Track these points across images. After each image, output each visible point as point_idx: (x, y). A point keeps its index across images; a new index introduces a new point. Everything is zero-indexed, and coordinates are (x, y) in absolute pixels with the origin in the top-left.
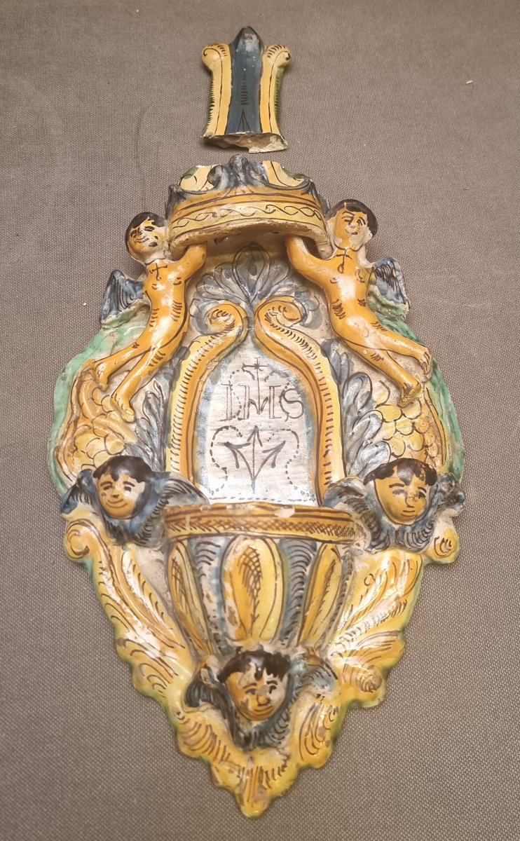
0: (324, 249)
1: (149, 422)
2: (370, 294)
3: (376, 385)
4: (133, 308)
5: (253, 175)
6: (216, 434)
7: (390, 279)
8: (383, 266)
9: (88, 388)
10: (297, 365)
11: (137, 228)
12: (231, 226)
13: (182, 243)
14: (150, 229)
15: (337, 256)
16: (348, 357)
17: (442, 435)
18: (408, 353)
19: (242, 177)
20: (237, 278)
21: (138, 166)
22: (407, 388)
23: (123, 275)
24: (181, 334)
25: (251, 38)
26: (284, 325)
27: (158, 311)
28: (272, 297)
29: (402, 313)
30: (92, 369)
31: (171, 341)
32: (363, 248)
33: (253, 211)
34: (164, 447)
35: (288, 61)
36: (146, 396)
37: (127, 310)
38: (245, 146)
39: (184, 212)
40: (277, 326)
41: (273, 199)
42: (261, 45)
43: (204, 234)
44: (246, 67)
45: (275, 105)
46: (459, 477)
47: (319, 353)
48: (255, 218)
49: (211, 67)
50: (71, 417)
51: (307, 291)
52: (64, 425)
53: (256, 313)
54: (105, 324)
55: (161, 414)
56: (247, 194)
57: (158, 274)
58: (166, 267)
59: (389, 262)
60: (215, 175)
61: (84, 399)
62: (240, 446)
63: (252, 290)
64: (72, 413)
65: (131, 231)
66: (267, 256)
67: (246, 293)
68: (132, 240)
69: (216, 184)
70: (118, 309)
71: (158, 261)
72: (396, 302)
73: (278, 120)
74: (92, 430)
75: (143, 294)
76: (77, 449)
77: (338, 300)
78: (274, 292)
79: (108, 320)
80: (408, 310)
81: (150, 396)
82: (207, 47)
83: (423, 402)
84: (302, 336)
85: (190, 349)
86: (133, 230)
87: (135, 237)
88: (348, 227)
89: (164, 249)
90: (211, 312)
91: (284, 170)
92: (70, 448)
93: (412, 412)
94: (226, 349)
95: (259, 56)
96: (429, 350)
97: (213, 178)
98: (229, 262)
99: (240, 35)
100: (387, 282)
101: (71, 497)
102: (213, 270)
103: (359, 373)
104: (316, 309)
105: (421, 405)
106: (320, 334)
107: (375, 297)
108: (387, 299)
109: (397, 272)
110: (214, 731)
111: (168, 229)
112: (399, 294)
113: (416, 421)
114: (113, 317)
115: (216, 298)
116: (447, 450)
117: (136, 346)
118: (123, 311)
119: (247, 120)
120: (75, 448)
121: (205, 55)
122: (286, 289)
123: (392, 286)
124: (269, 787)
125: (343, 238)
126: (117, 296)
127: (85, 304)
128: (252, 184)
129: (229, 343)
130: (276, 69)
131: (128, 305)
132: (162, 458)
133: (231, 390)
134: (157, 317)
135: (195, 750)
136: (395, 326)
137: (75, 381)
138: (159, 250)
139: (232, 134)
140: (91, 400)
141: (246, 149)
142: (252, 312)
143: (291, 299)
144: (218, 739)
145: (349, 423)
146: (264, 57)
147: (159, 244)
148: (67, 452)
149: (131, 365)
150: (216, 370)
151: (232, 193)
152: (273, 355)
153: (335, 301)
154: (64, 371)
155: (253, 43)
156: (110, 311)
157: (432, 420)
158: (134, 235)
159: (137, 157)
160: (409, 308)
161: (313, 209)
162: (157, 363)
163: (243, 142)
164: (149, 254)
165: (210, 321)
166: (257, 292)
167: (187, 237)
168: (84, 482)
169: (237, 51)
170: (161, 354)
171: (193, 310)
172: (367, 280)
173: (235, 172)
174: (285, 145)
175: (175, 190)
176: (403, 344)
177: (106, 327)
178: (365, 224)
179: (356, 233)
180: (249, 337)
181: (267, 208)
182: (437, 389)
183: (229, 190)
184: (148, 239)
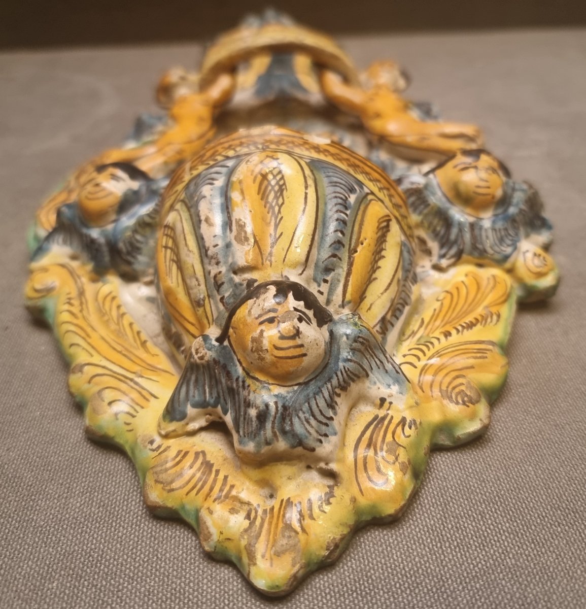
110: (208, 458)
124: (303, 530)
135: (173, 490)
144: (214, 469)
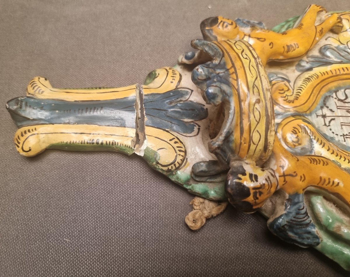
37: (309, 214)
47: (310, 73)
57: (289, 175)
60: (218, 93)
70: (308, 225)
77: (284, 47)
118: (311, 219)
126: (297, 225)
131: (306, 213)
133: (347, 135)
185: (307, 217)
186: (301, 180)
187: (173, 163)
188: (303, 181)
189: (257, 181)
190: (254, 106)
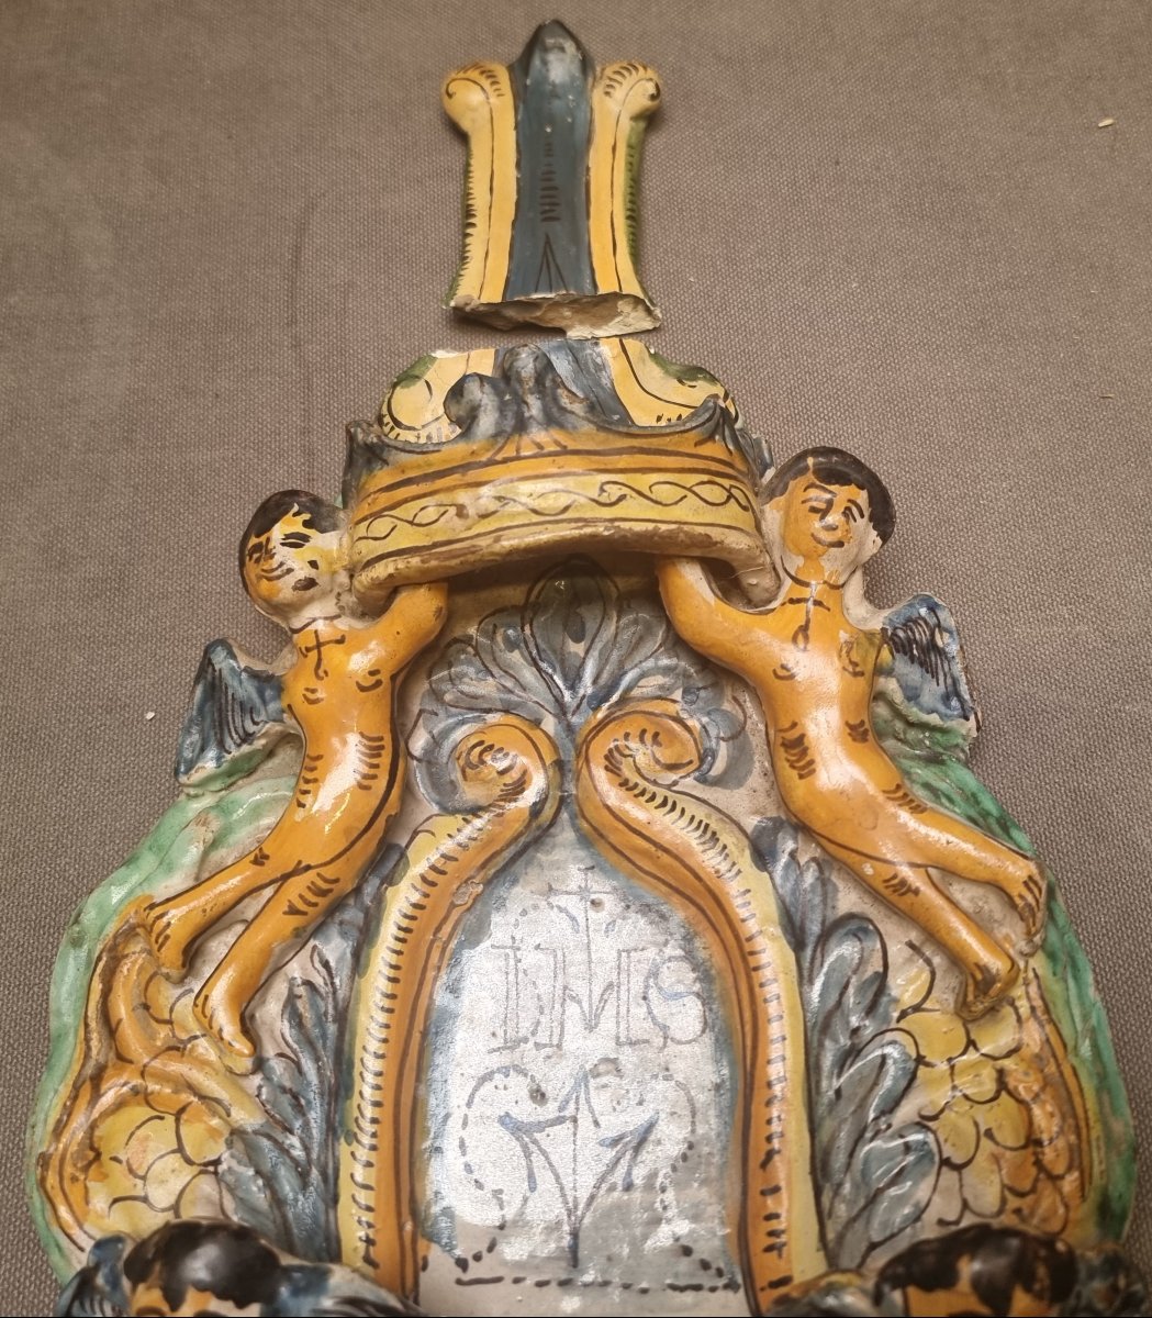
0: (757, 581)
1: (298, 1065)
2: (879, 696)
3: (897, 951)
4: (260, 743)
5: (565, 401)
6: (476, 1089)
7: (927, 655)
8: (910, 622)
9: (134, 973)
10: (689, 892)
11: (263, 539)
12: (508, 543)
13: (378, 584)
14: (294, 541)
15: (792, 601)
16: (821, 870)
17: (1080, 1111)
18: (985, 875)
19: (534, 407)
20: (535, 652)
21: (296, 346)
22: (984, 979)
23: (234, 657)
24: (381, 823)
25: (562, 49)
26: (655, 783)
27: (318, 763)
28: (623, 700)
29: (960, 741)
30: (143, 926)
31: (353, 843)
32: (858, 575)
33: (564, 500)
34: (336, 1138)
35: (656, 102)
36: (291, 990)
37: (246, 748)
38: (556, 324)
39: (384, 499)
40: (636, 785)
41: (621, 465)
42: (586, 64)
43: (434, 563)
44: (552, 122)
45: (628, 218)
46: (1123, 1218)
47: (745, 860)
48: (570, 521)
49: (466, 125)
50: (83, 1066)
51: (715, 685)
52: (65, 1090)
53: (582, 750)
54: (189, 786)
55: (329, 1043)
56: (550, 454)
57: (320, 660)
58: (341, 641)
59: (923, 611)
60: (465, 400)
61: (122, 1009)
62: (541, 1126)
63: (573, 681)
64: (87, 1056)
65: (250, 545)
66: (613, 589)
67: (556, 691)
68: (252, 570)
69: (466, 422)
70: (221, 745)
71: (320, 625)
72: (942, 716)
73: (636, 255)
74: (141, 1097)
75: (283, 711)
76: (98, 1155)
77: (795, 724)
78: (629, 689)
79: (196, 776)
80: (974, 734)
81: (301, 991)
82: (453, 75)
83: (1024, 1010)
84: (701, 813)
85: (410, 853)
86: (253, 541)
87: (258, 561)
88: (817, 524)
89: (337, 590)
90: (464, 748)
91: (655, 357)
92: (80, 1154)
93: (998, 1038)
94: (502, 850)
95: (583, 94)
96: (1040, 867)
97: (459, 410)
98: (514, 607)
99: (535, 43)
100: (922, 664)
101: (77, 1304)
102: (472, 631)
103: (851, 916)
104: (737, 735)
105: (1019, 1019)
106: (747, 804)
107: (891, 704)
108: (922, 709)
109: (946, 635)
111: (346, 540)
112: (952, 692)
113: (1008, 1064)
114: (209, 764)
115: (476, 706)
116: (1095, 1155)
117: (260, 859)
118: (235, 753)
119: (559, 261)
120: (91, 1155)
121: (450, 96)
122: (660, 680)
123: (935, 675)
125: (806, 557)
126: (220, 710)
127: (150, 715)
128: (561, 426)
129: (509, 835)
130: (626, 125)
131: (247, 738)
132: (330, 1171)
133: (518, 960)
134: (316, 780)
136: (943, 786)
137: (99, 959)
138: (324, 594)
139: (523, 298)
140: (140, 1011)
141: (561, 332)
142: (570, 745)
143: (672, 709)
145: (828, 1060)
146: (597, 95)
147: (323, 580)
148: (69, 1170)
149: (251, 908)
150: (478, 906)
151: (509, 451)
152: (626, 863)
153: (787, 725)
154: (76, 921)
155: (568, 60)
156: (203, 749)
157: (1051, 1069)
158: (255, 556)
159: (293, 322)
160: (978, 729)
161: (727, 483)
162: (315, 905)
163: (551, 315)
164: (294, 607)
165: (463, 772)
166: (587, 687)
167: (391, 570)
168: (100, 1280)
169: (528, 82)
170: (326, 881)
171: (419, 743)
172: (870, 667)
173: (515, 394)
174: (655, 318)
175: (360, 437)
176: (968, 848)
177: (192, 791)
178: (862, 516)
179: (840, 544)
180: (565, 816)
181: (602, 490)
182: (1059, 969)
183: (501, 441)
184: (290, 571)
185: (239, 741)
186: (307, 690)
187: (397, 423)
188: (304, 695)
189: (283, 544)
190: (450, 505)
